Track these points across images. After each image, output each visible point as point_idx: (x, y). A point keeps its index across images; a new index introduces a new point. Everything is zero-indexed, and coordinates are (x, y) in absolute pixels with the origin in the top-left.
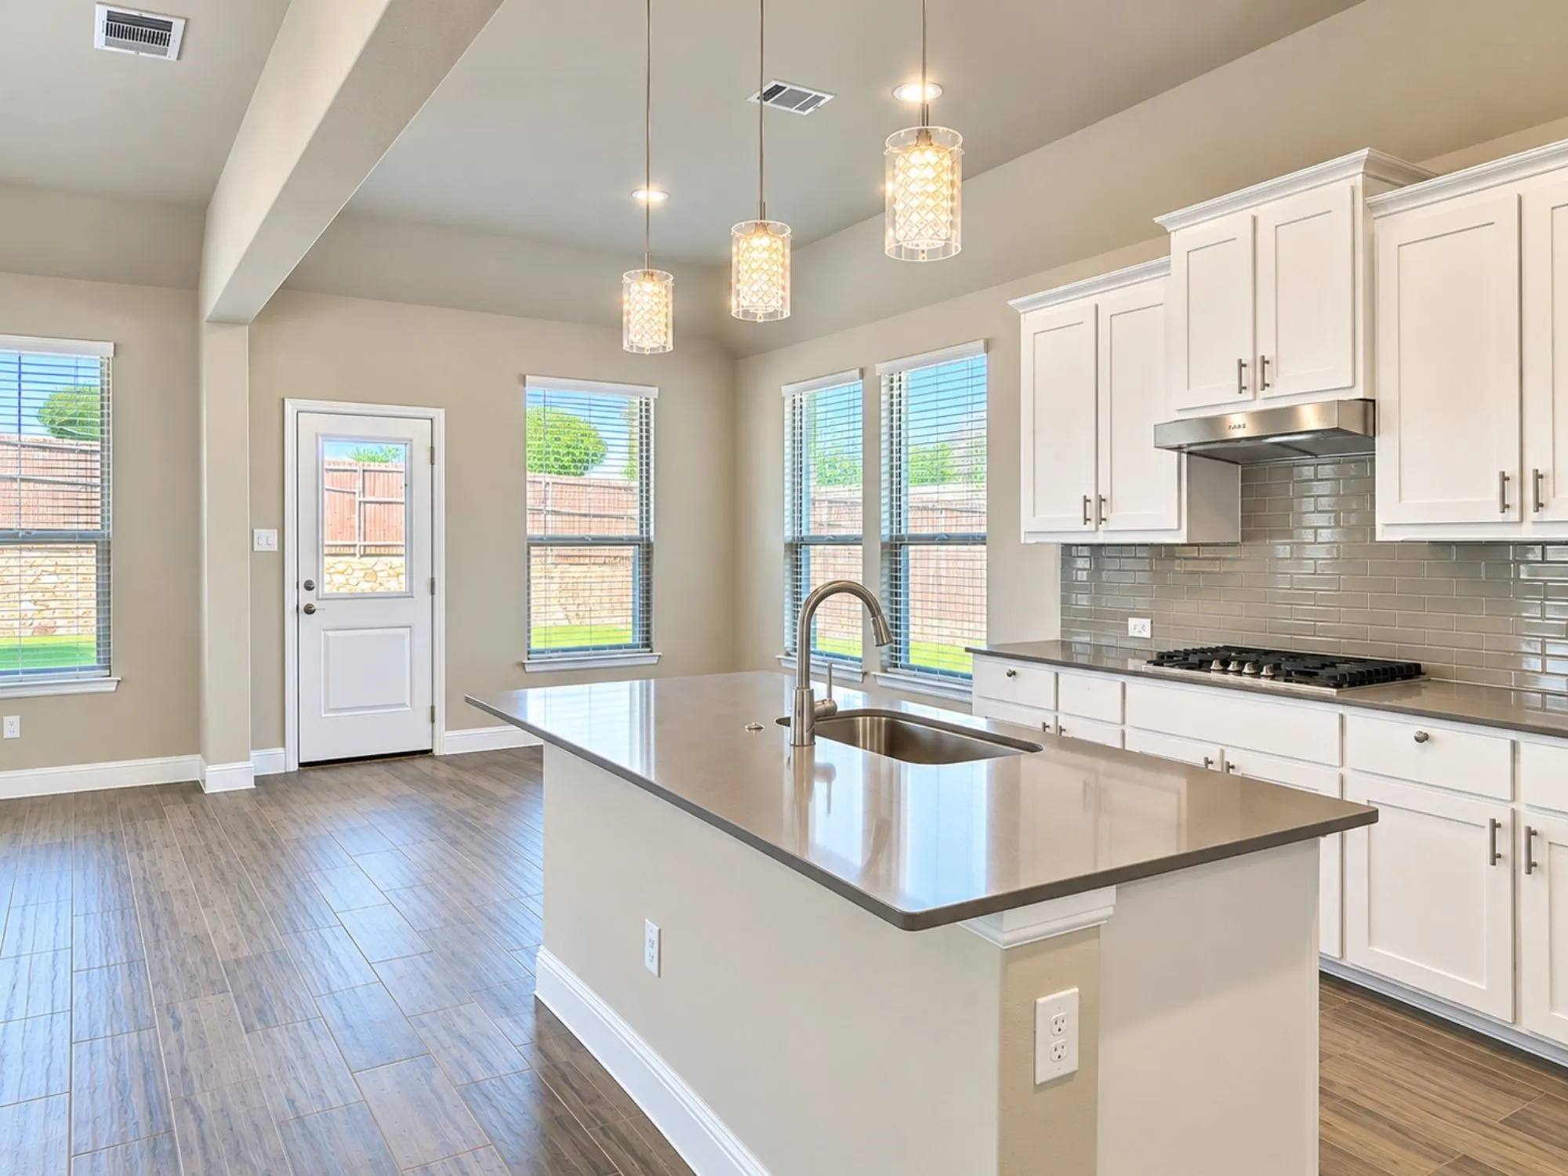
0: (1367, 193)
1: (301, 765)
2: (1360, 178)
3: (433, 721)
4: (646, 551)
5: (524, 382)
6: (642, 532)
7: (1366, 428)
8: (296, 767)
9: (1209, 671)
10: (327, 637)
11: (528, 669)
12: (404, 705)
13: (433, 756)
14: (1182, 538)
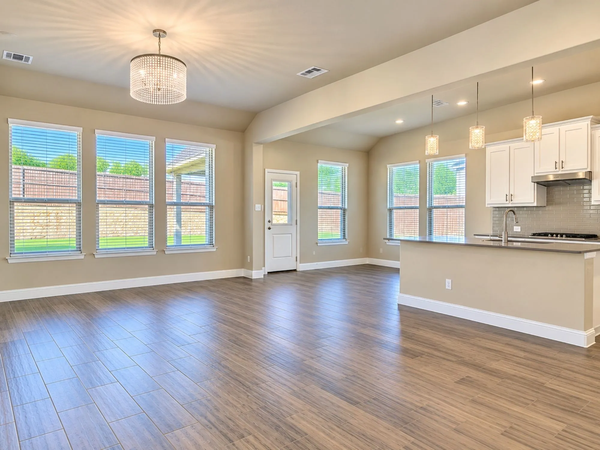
0: (591, 125)
1: (268, 273)
2: (590, 122)
3: (297, 261)
4: (344, 210)
5: (318, 162)
6: (343, 205)
7: (590, 178)
8: (267, 273)
9: (548, 236)
10: (273, 236)
11: (318, 244)
12: (290, 256)
13: (297, 271)
14: (535, 205)
